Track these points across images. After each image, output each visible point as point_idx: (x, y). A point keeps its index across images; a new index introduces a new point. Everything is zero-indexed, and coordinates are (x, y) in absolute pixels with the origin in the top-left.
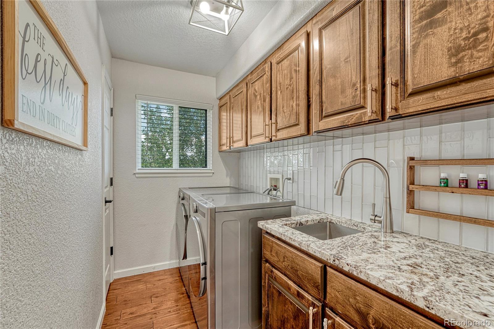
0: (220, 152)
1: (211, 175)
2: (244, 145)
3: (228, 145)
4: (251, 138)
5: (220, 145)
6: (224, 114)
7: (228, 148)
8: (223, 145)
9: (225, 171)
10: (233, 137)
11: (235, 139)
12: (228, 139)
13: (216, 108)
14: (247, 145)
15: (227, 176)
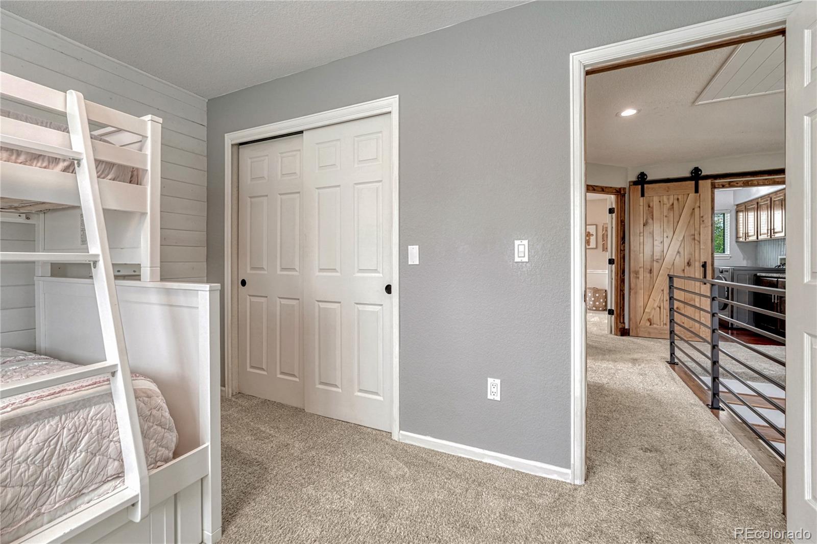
0: (736, 242)
1: (729, 258)
2: (756, 238)
3: (744, 238)
4: (760, 235)
5: (737, 237)
6: (741, 214)
7: (744, 240)
8: (740, 237)
9: (742, 256)
10: (748, 233)
11: (750, 234)
12: (744, 235)
13: (734, 212)
14: (757, 238)
15: (744, 259)
